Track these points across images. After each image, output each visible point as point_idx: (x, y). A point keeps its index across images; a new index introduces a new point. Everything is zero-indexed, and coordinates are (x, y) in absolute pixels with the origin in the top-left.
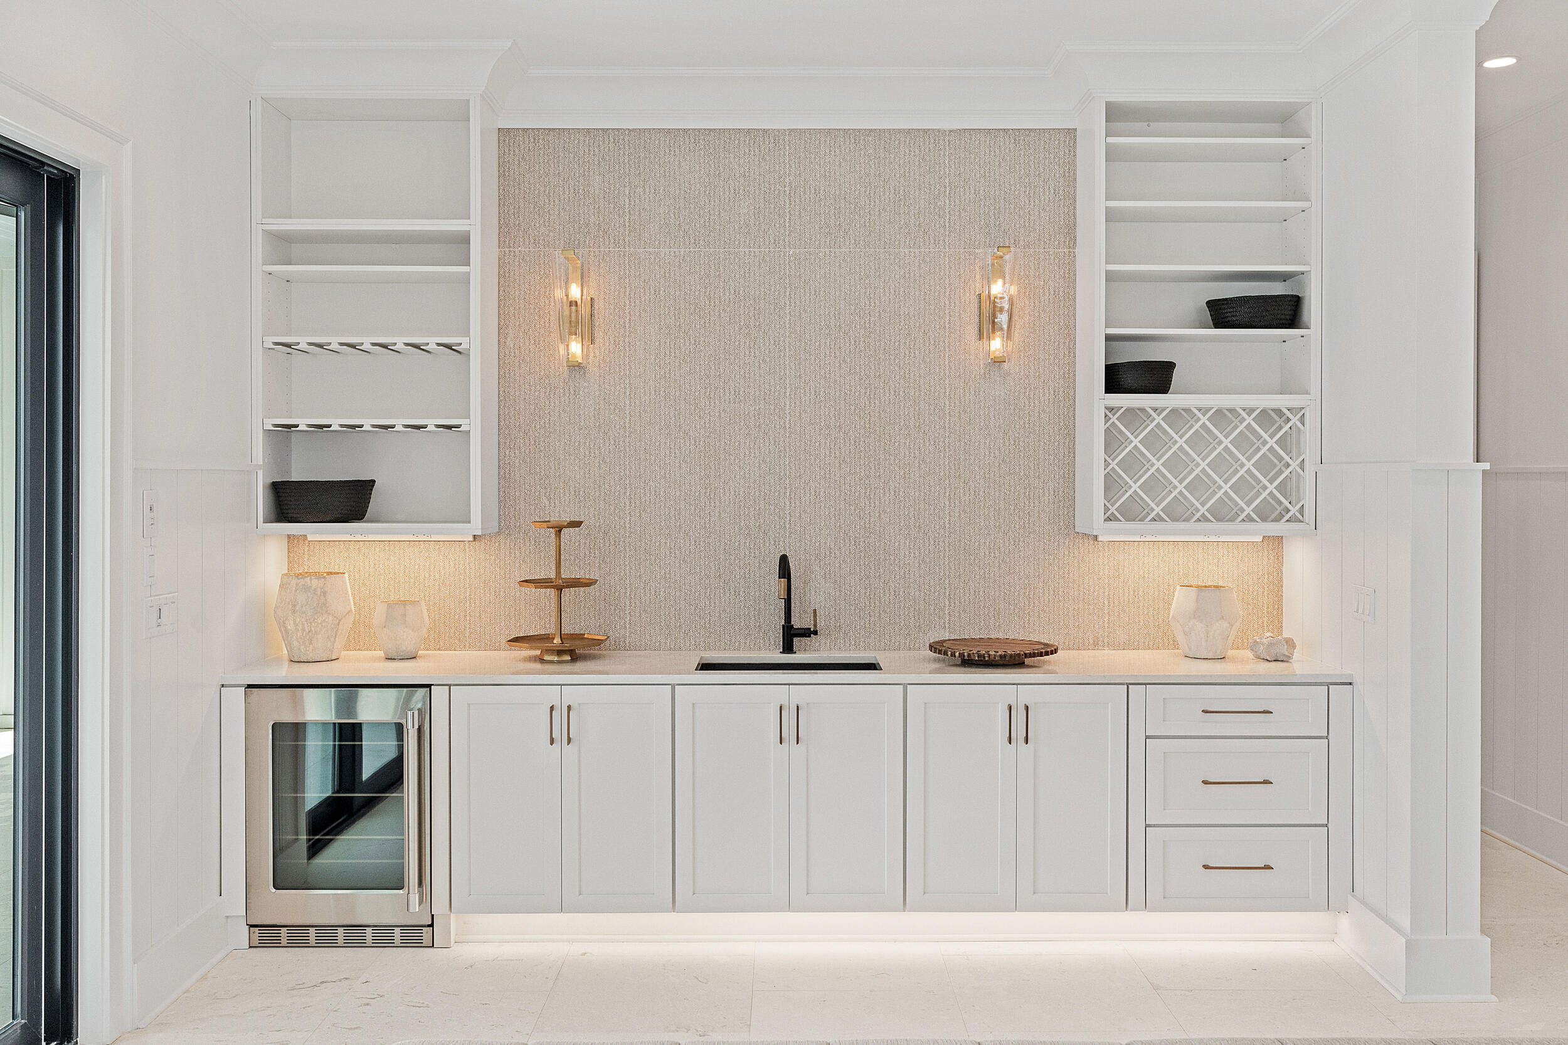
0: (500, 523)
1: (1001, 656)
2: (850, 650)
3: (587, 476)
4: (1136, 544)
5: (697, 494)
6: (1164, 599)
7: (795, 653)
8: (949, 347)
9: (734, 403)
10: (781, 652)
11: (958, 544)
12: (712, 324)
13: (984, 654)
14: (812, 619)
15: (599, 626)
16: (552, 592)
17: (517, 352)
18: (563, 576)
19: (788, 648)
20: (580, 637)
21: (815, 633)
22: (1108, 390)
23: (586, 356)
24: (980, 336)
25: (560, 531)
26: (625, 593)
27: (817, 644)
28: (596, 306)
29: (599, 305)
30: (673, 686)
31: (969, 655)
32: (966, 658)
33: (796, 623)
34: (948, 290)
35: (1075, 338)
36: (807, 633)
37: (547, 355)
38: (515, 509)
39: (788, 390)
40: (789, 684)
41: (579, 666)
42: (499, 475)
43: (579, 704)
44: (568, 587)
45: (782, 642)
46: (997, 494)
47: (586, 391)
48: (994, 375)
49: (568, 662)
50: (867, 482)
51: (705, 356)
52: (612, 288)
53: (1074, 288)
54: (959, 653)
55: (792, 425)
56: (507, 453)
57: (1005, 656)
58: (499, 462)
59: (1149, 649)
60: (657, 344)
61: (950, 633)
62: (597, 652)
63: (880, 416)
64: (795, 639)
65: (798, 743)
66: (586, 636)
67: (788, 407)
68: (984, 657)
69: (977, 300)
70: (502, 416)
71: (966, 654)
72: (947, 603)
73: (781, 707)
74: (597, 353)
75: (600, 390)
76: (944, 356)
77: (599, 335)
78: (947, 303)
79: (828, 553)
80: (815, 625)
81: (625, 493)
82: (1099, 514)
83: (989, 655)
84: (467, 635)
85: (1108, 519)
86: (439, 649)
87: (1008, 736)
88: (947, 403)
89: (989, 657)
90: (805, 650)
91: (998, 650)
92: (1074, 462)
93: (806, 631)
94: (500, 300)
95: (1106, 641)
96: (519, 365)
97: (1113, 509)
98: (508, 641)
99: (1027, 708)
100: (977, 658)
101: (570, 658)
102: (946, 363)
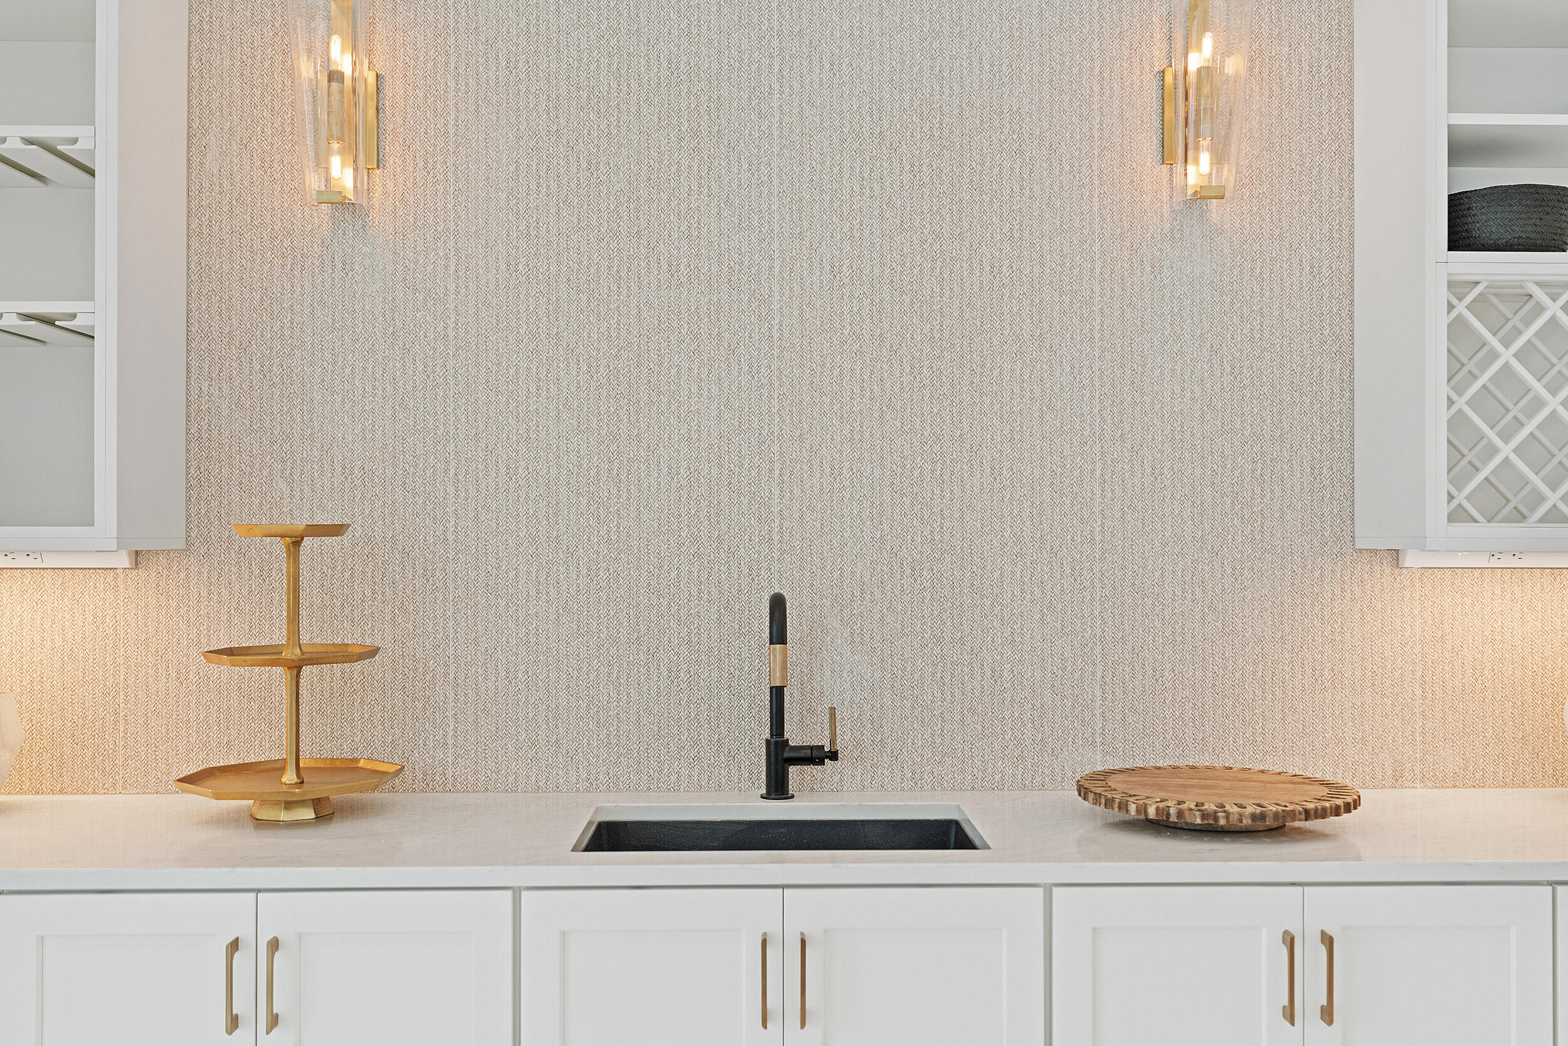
0: (188, 530)
1: (1254, 817)
2: (903, 789)
3: (369, 436)
4: (1477, 573)
5: (592, 473)
6: (1533, 684)
7: (792, 797)
8: (1100, 178)
9: (669, 287)
10: (762, 797)
11: (1119, 575)
12: (624, 129)
13: (1216, 812)
14: (827, 726)
15: (392, 742)
16: (279, 673)
17: (226, 183)
18: (305, 639)
19: (778, 788)
20: (348, 767)
21: (834, 756)
22: (1453, 246)
23: (363, 188)
24: (1165, 156)
25: (297, 543)
26: (446, 675)
27: (836, 778)
28: (388, 92)
29: (394, 89)
30: (517, 892)
31: (1180, 814)
32: (1173, 819)
33: (794, 736)
34: (1098, 63)
35: (1352, 159)
36: (816, 756)
37: (287, 189)
38: (221, 502)
39: (777, 264)
40: (783, 887)
41: (336, 833)
42: (187, 433)
43: (300, 936)
44: (312, 661)
45: (764, 773)
46: (1198, 472)
47: (367, 262)
48: (1191, 233)
49: (311, 823)
50: (936, 448)
51: (608, 193)
52: (421, 55)
53: (1351, 60)
54: (1157, 809)
55: (786, 333)
56: (205, 389)
57: (1263, 816)
58: (188, 406)
59: (1505, 785)
60: (512, 168)
61: (1105, 753)
62: (386, 795)
63: (961, 316)
64: (793, 770)
65: (803, 1025)
66: (362, 764)
67: (777, 296)
68: (1216, 819)
69: (1156, 83)
70: (195, 315)
71: (1173, 811)
72: (1098, 694)
73: (764, 943)
74: (390, 185)
75: (395, 262)
76: (1091, 196)
77: (392, 151)
78: (1097, 88)
79: (857, 593)
80: (833, 741)
81: (446, 471)
82: (1437, 507)
83: (1228, 815)
84: (120, 761)
85: (1452, 518)
86: (61, 792)
87: (1286, 1002)
88: (1097, 289)
89: (1227, 817)
90: (812, 789)
91: (1244, 803)
92: (1352, 408)
93: (816, 753)
94: (190, 78)
95: (1417, 771)
96: (231, 211)
97: (1461, 498)
98: (178, 780)
99: (1328, 941)
100: (1199, 821)
101: (314, 816)
102: (1095, 209)
